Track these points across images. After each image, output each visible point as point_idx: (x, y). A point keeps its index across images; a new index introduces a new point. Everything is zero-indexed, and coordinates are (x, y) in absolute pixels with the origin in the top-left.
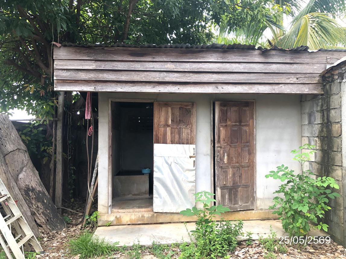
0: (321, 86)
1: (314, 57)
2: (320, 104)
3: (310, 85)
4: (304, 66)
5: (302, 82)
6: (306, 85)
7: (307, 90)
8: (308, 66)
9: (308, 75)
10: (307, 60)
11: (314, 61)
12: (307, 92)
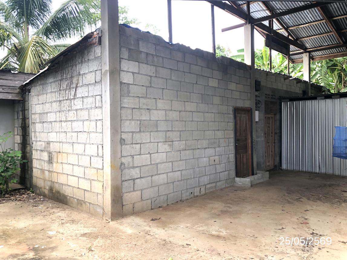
0: (21, 95)
1: (16, 76)
2: (21, 106)
3: (13, 94)
4: (8, 81)
5: (7, 92)
6: (10, 94)
7: (11, 97)
8: (11, 82)
9: (11, 87)
10: (10, 78)
11: (16, 79)
12: (10, 98)
